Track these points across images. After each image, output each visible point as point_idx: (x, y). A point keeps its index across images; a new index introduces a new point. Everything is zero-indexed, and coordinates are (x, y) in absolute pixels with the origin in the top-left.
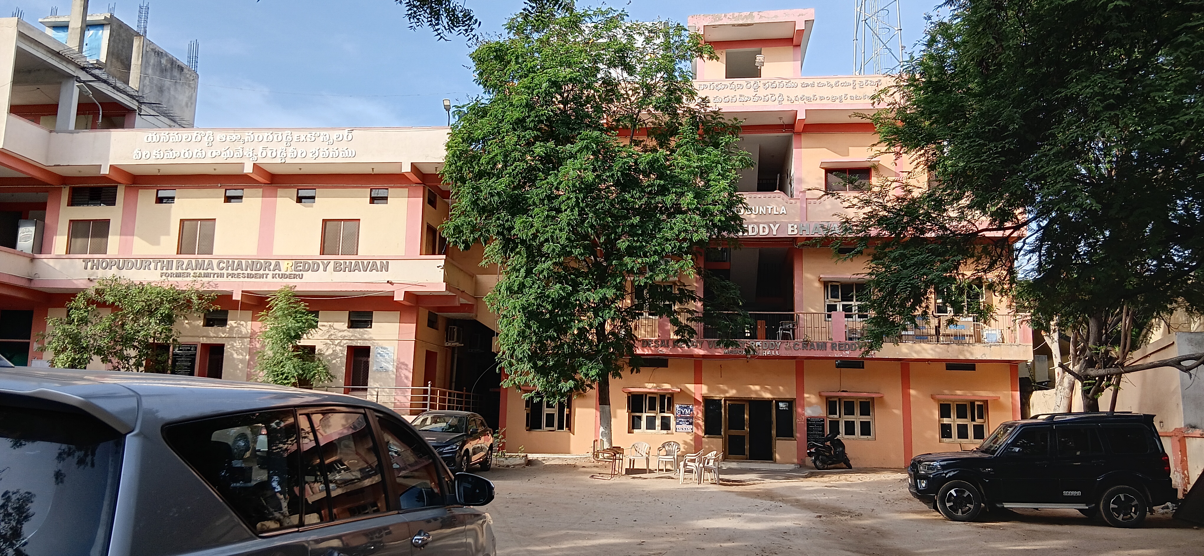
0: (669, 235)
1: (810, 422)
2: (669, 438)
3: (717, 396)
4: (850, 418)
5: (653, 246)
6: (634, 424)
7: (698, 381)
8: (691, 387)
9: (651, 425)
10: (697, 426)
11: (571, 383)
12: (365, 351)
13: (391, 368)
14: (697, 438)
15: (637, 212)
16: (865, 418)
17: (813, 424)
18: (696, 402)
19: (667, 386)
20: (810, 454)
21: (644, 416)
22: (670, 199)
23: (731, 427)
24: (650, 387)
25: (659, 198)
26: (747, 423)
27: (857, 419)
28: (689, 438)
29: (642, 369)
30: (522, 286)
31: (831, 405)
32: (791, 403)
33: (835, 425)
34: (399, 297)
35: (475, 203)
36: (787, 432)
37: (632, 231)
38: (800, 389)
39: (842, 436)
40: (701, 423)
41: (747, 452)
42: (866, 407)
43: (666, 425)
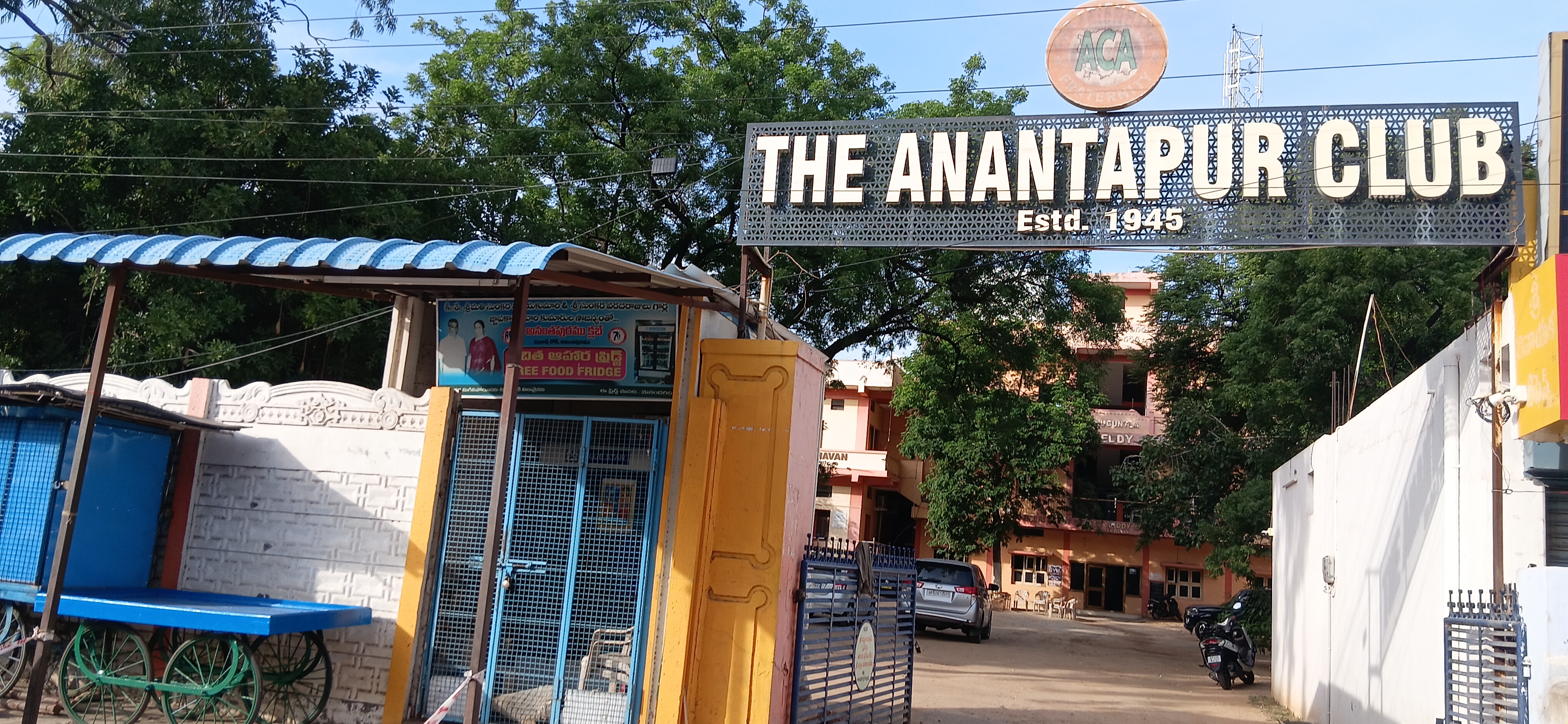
0: (1045, 457)
1: (1152, 583)
2: (1043, 589)
3: (1081, 560)
4: (1184, 584)
5: (1034, 464)
6: (1016, 578)
7: (1066, 548)
8: (1061, 551)
9: (1029, 579)
10: (1065, 581)
11: (974, 547)
12: (827, 513)
13: (845, 525)
14: (1064, 590)
15: (1024, 441)
16: (1196, 585)
17: (1155, 587)
18: (1065, 564)
19: (1042, 550)
20: (1150, 608)
21: (1024, 571)
22: (1046, 434)
23: (1091, 584)
24: (1028, 551)
25: (1039, 433)
26: (1104, 580)
27: (1190, 585)
28: (1057, 589)
29: (1024, 538)
30: (947, 484)
31: (1169, 573)
32: (1138, 569)
33: (1172, 589)
34: (855, 479)
35: (920, 431)
36: (1134, 591)
37: (1021, 455)
38: (1146, 559)
39: (1177, 597)
40: (1068, 579)
41: (1103, 604)
42: (1198, 576)
43: (1040, 580)
